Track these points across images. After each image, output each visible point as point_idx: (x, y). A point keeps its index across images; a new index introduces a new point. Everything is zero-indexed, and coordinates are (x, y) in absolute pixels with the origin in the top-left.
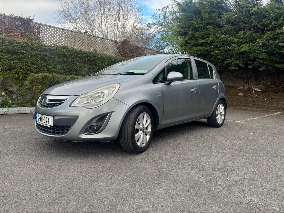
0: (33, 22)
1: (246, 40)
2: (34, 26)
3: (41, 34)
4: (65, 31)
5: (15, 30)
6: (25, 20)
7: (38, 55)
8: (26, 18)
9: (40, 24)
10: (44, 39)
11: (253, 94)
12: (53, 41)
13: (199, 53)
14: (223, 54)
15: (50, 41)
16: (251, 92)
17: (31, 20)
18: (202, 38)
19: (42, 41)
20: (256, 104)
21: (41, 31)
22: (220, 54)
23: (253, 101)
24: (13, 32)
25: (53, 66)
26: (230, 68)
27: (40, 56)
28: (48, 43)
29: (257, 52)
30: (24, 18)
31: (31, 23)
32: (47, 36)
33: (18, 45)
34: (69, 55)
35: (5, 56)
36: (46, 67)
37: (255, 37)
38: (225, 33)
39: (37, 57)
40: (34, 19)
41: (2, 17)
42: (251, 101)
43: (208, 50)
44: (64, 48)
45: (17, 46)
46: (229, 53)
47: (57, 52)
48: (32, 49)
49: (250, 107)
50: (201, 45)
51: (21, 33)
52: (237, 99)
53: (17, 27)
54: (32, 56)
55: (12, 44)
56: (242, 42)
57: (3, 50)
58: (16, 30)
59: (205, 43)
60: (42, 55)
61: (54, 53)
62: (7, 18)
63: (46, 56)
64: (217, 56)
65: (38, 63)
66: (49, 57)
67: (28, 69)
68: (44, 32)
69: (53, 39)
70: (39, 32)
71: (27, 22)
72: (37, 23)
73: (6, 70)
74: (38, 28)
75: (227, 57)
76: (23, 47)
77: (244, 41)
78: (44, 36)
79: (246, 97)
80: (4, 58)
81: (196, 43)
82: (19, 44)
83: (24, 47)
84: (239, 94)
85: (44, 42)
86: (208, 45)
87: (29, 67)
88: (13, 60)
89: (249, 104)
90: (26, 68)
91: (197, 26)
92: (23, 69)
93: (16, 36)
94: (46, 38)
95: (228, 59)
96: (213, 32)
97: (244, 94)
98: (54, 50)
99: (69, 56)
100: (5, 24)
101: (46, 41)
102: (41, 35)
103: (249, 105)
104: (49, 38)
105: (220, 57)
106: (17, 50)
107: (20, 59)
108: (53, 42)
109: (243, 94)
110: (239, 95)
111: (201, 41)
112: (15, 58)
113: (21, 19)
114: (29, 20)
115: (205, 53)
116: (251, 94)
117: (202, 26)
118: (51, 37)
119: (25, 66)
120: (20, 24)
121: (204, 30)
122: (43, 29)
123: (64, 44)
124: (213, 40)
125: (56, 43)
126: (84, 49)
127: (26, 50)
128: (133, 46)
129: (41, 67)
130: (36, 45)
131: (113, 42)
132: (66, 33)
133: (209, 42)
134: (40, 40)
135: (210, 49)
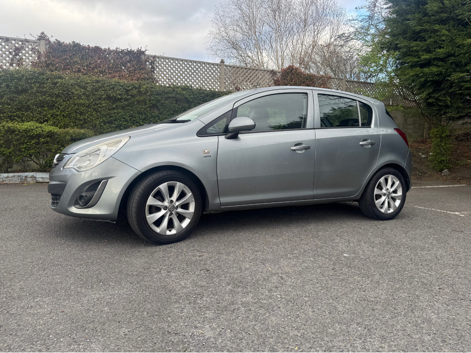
0: (145, 55)
2: (146, 61)
3: (156, 70)
4: (190, 64)
5: (121, 68)
6: (135, 53)
7: (147, 101)
8: (136, 51)
9: (154, 57)
10: (160, 77)
12: (173, 80)
13: (423, 80)
15: (169, 79)
17: (143, 53)
18: (428, 51)
19: (157, 81)
21: (156, 66)
24: (119, 71)
27: (150, 101)
28: (165, 83)
30: (133, 51)
31: (143, 57)
32: (165, 73)
33: (121, 89)
34: (192, 98)
35: (104, 105)
36: (159, 117)
39: (145, 104)
40: (146, 50)
41: (107, 53)
43: (441, 72)
44: (186, 88)
45: (119, 90)
47: (174, 95)
48: (140, 92)
50: (428, 64)
51: (130, 71)
53: (124, 64)
54: (139, 102)
55: (113, 88)
57: (102, 96)
58: (123, 68)
59: (434, 59)
60: (153, 100)
61: (169, 98)
62: (112, 53)
63: (158, 101)
64: (462, 84)
65: (148, 112)
66: (163, 103)
67: (134, 121)
68: (160, 67)
69: (172, 76)
70: (153, 67)
71: (137, 55)
72: (151, 56)
73: (105, 124)
74: (152, 63)
76: (127, 91)
78: (160, 73)
80: (104, 106)
81: (418, 62)
82: (122, 86)
83: (129, 90)
85: (160, 82)
86: (440, 63)
87: (135, 118)
88: (114, 109)
90: (131, 119)
92: (126, 121)
93: (122, 76)
94: (163, 75)
96: (447, 36)
98: (169, 93)
99: (191, 100)
100: (110, 61)
101: (163, 80)
102: (155, 72)
104: (167, 76)
106: (120, 95)
107: (123, 108)
108: (172, 81)
111: (426, 56)
112: (117, 106)
113: (130, 53)
114: (141, 53)
115: (436, 78)
117: (428, 29)
118: (170, 73)
119: (130, 117)
120: (128, 59)
121: (432, 35)
122: (159, 63)
123: (188, 82)
124: (448, 52)
125: (177, 81)
126: (219, 88)
127: (131, 95)
128: (304, 75)
129: (152, 118)
130: (145, 87)
131: (268, 73)
132: (192, 66)
133: (442, 56)
134: (154, 80)
135: (447, 70)
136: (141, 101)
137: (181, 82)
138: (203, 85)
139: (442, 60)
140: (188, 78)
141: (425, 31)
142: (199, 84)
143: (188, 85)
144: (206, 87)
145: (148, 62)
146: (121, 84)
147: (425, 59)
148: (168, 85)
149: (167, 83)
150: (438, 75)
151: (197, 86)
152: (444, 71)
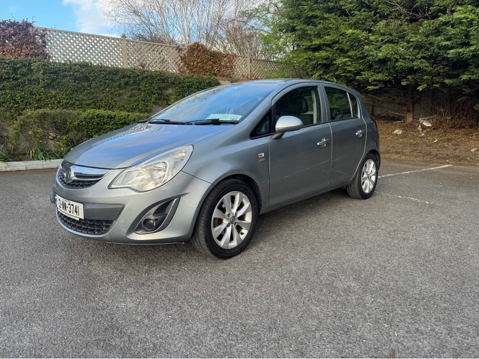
0: (32, 27)
1: (390, 37)
2: (35, 34)
3: (48, 45)
4: (87, 38)
5: (4, 42)
6: (20, 25)
7: (41, 80)
9: (45, 30)
10: (54, 53)
11: (418, 131)
12: (69, 55)
13: (314, 62)
14: (355, 63)
15: (64, 55)
16: (415, 128)
17: (29, 25)
18: (319, 36)
19: (50, 57)
20: (417, 150)
21: (48, 40)
22: (349, 63)
23: (415, 144)
24: (2, 46)
25: (67, 95)
26: (369, 87)
27: (44, 81)
28: (60, 59)
29: (409, 58)
30: (18, 22)
31: (30, 29)
32: (59, 48)
33: (7, 67)
34: (92, 76)
36: (55, 97)
37: (405, 31)
38: (355, 26)
39: (39, 84)
40: (33, 22)
42: (411, 144)
43: (329, 56)
44: (84, 65)
45: (5, 69)
46: (364, 61)
47: (71, 73)
48: (30, 70)
49: (406, 156)
50: (318, 48)
51: (15, 45)
52: (390, 140)
53: (8, 38)
54: (30, 81)
56: (382, 40)
58: (7, 42)
59: (324, 45)
60: (47, 79)
61: (66, 76)
63: (54, 80)
64: (345, 67)
65: (42, 92)
66: (59, 82)
67: (27, 102)
68: (52, 41)
69: (67, 51)
70: (44, 42)
71: (23, 27)
72: (41, 29)
74: (42, 36)
75: (362, 67)
76: (15, 69)
77: (386, 38)
78: (53, 47)
79: (406, 136)
81: (311, 46)
82: (9, 64)
83: (18, 68)
84: (395, 132)
85: (54, 58)
86: (328, 49)
89: (406, 149)
90: (22, 101)
91: (310, 14)
92: (18, 103)
93: (7, 51)
94: (56, 50)
95: (364, 70)
96: (334, 24)
97: (402, 132)
98: (65, 71)
99: (92, 78)
101: (57, 56)
102: (47, 47)
103: (405, 151)
104: (62, 51)
105: (349, 69)
106: (6, 73)
107: (12, 88)
108: (68, 57)
109: (400, 132)
110: (394, 134)
111: (317, 42)
112: (4, 86)
113: (13, 24)
114: (27, 25)
115: (325, 62)
116: (415, 132)
117: (319, 15)
118: (64, 48)
119: (21, 98)
120: (12, 32)
121: (322, 21)
122: (50, 37)
123: (86, 58)
124: (334, 39)
125: (74, 57)
126: (122, 64)
127: (20, 74)
128: (211, 53)
129: (47, 99)
130: (36, 64)
131: (174, 49)
132: (90, 41)
133: (329, 43)
134: (46, 56)
135: (333, 55)
136: (34, 80)
137: (79, 58)
138: (104, 62)
139: (329, 46)
140: (86, 53)
141: (316, 17)
142: (100, 60)
143: (87, 61)
144: (107, 63)
145: (38, 35)
146: (7, 61)
147: (315, 44)
148: (63, 62)
149: (62, 59)
150: (326, 59)
151: (97, 62)
152: (331, 55)
